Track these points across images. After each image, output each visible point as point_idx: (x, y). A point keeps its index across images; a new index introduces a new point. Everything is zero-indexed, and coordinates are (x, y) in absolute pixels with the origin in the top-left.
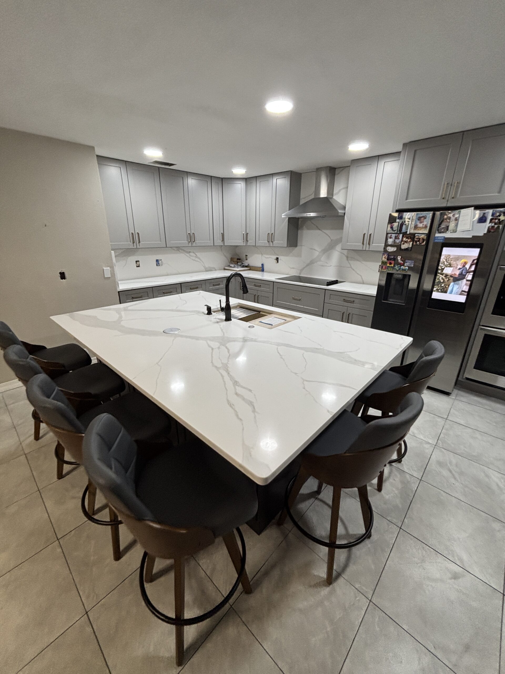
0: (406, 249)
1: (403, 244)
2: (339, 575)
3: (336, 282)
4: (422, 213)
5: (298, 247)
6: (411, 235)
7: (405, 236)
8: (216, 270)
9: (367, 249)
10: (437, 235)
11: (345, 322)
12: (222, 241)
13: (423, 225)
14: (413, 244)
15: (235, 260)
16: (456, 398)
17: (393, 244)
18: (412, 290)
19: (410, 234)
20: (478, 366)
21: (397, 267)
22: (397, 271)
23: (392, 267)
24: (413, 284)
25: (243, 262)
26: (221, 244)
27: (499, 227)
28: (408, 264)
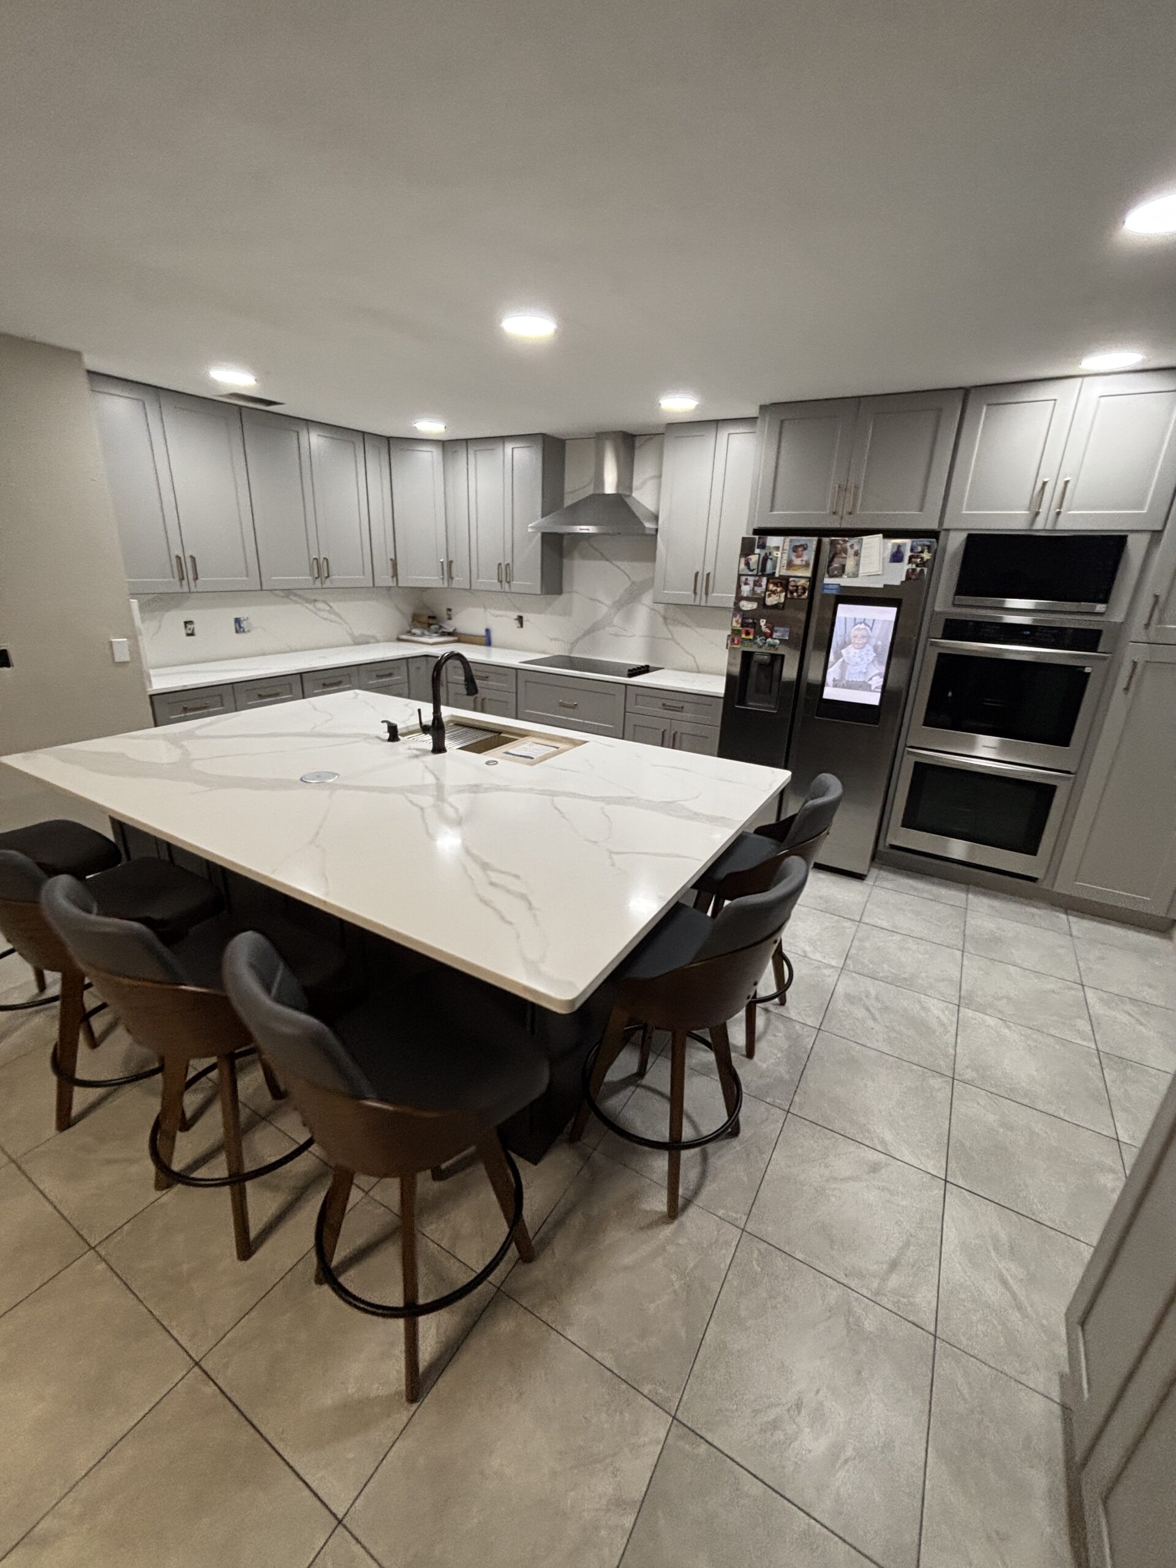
0: (775, 607)
1: (769, 596)
2: (688, 1202)
3: (644, 670)
4: (799, 538)
5: (564, 596)
6: (782, 579)
7: (771, 581)
8: (378, 642)
9: (703, 603)
10: (827, 580)
11: (669, 747)
12: (393, 577)
13: (802, 561)
14: (786, 595)
15: (425, 619)
16: (877, 884)
17: (751, 596)
18: (789, 684)
19: (781, 577)
20: (908, 823)
21: (759, 639)
22: (760, 647)
23: (750, 640)
24: (789, 672)
25: (443, 625)
26: (390, 582)
27: (922, 571)
28: (780, 633)
